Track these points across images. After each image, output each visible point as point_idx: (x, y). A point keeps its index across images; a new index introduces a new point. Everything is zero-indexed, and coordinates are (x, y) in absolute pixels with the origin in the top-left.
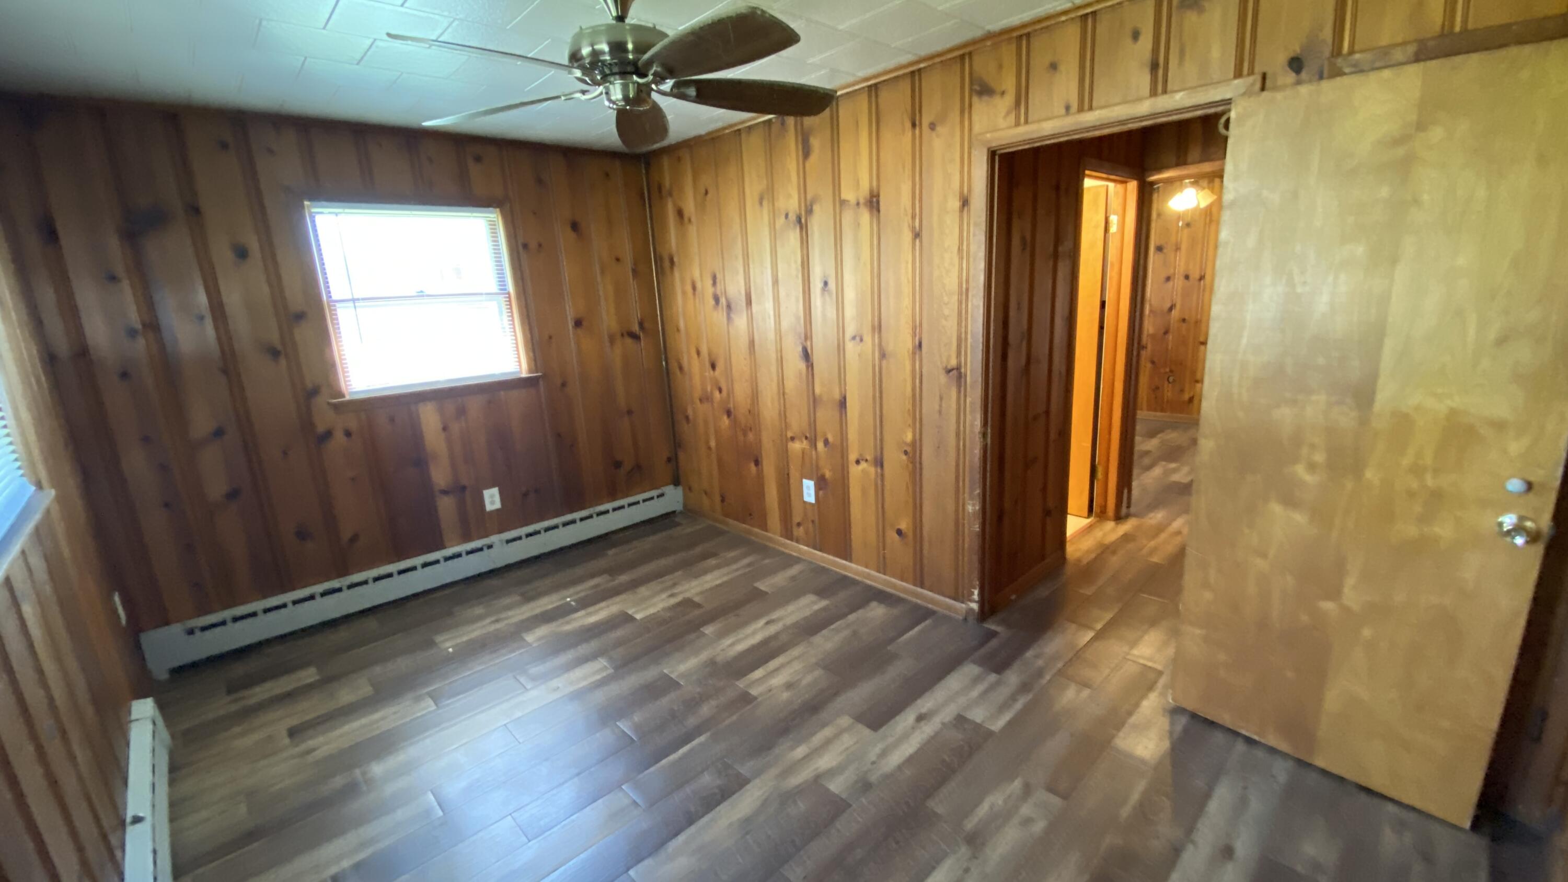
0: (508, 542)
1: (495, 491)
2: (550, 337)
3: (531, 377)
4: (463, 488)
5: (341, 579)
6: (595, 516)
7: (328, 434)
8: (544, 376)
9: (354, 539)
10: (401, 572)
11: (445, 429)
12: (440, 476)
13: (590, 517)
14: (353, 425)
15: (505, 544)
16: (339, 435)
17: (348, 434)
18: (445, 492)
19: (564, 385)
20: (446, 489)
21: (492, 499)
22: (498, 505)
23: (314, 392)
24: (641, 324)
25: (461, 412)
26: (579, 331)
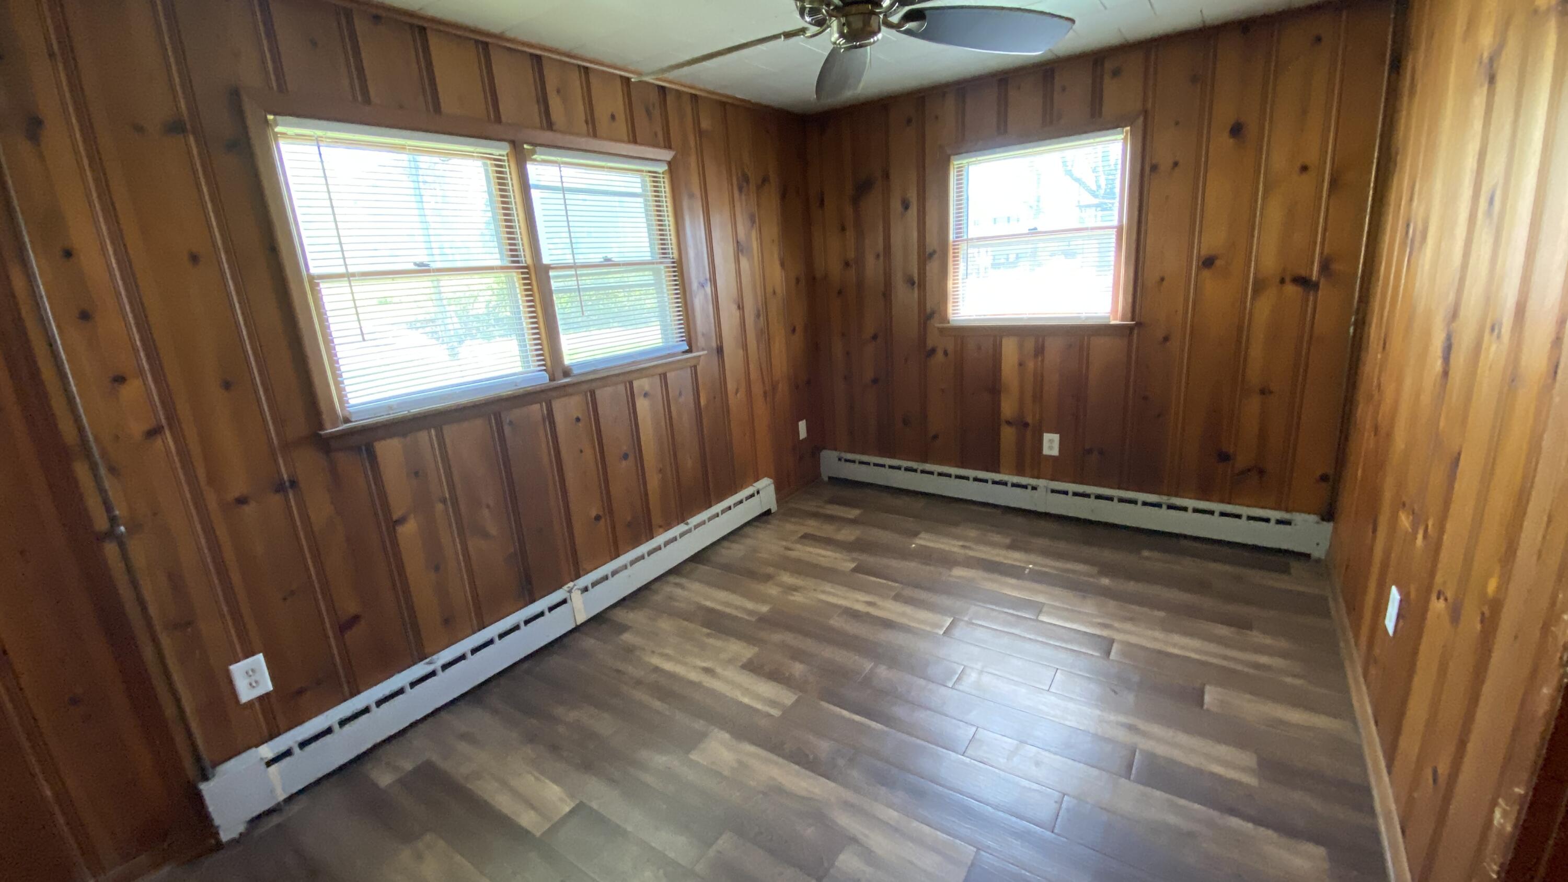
0: (1053, 491)
1: (1056, 437)
2: (1162, 279)
3: (1123, 325)
4: (1026, 425)
5: (920, 464)
6: (1164, 507)
7: (933, 351)
8: (1139, 324)
9: (935, 437)
10: (958, 477)
11: (1020, 364)
12: (1008, 408)
13: (1158, 505)
14: (950, 348)
15: (1049, 492)
16: (940, 354)
17: (946, 353)
18: (1008, 423)
19: (1166, 339)
20: (1011, 421)
21: (1051, 444)
22: (1055, 452)
23: (930, 316)
24: (1325, 267)
25: (1040, 351)
26: (1206, 273)
